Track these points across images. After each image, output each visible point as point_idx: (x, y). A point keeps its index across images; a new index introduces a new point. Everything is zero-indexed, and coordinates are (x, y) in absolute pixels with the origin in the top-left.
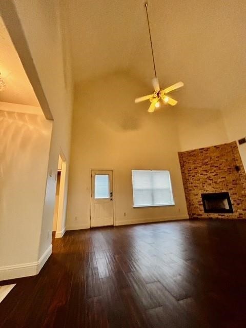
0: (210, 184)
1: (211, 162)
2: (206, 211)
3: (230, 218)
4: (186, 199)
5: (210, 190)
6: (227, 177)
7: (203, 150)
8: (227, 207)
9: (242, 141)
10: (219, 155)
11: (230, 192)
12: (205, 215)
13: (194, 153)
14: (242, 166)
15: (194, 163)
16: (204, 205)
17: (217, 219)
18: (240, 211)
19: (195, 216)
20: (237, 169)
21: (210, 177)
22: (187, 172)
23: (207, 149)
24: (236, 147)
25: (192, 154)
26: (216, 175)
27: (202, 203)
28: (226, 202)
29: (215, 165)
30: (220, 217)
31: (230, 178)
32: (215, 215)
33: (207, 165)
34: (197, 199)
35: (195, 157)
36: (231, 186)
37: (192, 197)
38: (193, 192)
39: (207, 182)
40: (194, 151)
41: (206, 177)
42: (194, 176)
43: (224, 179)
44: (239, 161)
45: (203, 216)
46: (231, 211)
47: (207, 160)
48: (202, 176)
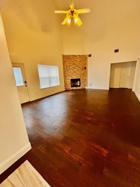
0: (75, 75)
1: (77, 63)
2: (72, 87)
3: (79, 88)
4: (65, 81)
5: (74, 77)
6: (81, 72)
7: (74, 56)
8: (79, 85)
9: (90, 56)
10: (80, 61)
11: (81, 78)
12: (71, 88)
13: (70, 57)
14: (87, 67)
15: (69, 63)
16: (71, 84)
17: (75, 89)
18: (83, 86)
19: (67, 89)
20: (85, 68)
21: (75, 71)
22: (65, 68)
23: (76, 56)
24: (87, 58)
25: (69, 57)
26: (78, 70)
27: (70, 83)
28: (79, 82)
29: (78, 65)
30: (76, 89)
31: (82, 72)
32: (74, 88)
33: (75, 65)
34: (69, 82)
35: (70, 59)
36: (82, 76)
37: (67, 81)
38: (67, 78)
39: (73, 73)
40: (70, 56)
41: (74, 71)
42: (68, 70)
44: (86, 65)
45: (70, 89)
46: (80, 86)
47: (75, 62)
48: (72, 70)
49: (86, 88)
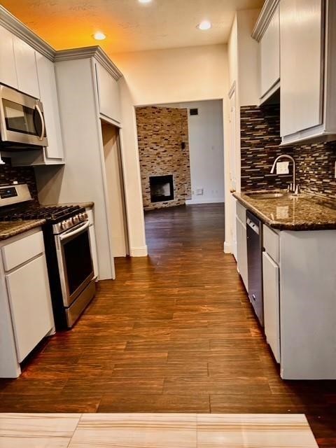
0: (158, 164)
1: (163, 131)
2: (153, 200)
6: (174, 156)
7: (155, 110)
9: (194, 112)
10: (170, 123)
11: (174, 175)
12: (152, 206)
14: (188, 143)
15: (145, 129)
16: (151, 192)
17: (162, 208)
18: (180, 197)
20: (183, 146)
21: (159, 153)
24: (185, 116)
26: (165, 151)
27: (149, 190)
29: (166, 137)
31: (177, 156)
33: (158, 134)
34: (145, 185)
36: (175, 167)
39: (155, 160)
41: (156, 152)
42: (143, 150)
43: (171, 158)
44: (185, 137)
46: (171, 197)
47: (158, 127)
48: (151, 150)
49: (187, 202)
